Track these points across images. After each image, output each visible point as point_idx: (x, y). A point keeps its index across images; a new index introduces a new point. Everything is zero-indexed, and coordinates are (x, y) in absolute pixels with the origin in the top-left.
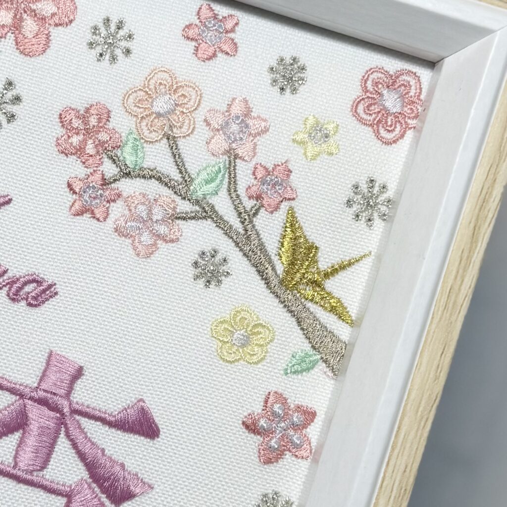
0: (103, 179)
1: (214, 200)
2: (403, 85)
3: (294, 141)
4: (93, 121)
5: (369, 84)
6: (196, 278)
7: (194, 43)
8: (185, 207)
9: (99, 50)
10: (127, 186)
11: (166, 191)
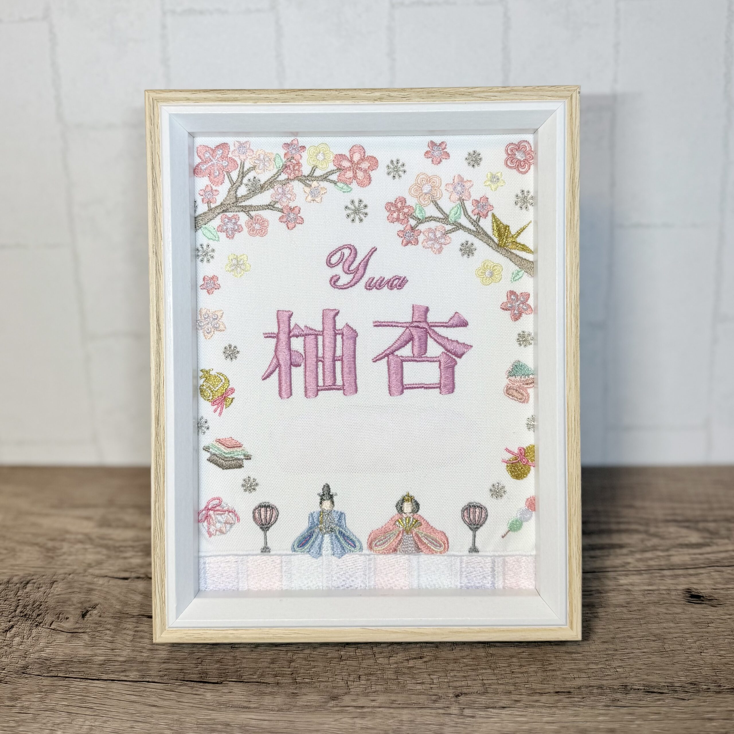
0: (412, 227)
1: (460, 221)
2: (523, 147)
3: (485, 185)
4: (399, 205)
5: (509, 151)
6: (463, 255)
7: (431, 159)
8: (449, 227)
9: (392, 174)
10: (422, 227)
11: (438, 224)
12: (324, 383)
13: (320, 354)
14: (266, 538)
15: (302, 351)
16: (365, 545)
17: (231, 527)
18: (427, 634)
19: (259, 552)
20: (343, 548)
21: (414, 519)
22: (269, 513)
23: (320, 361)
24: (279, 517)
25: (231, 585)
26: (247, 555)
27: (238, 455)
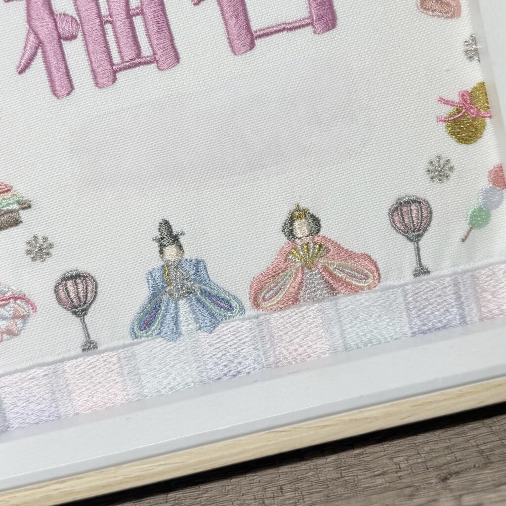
12: (122, 58)
13: (104, 11)
14: (85, 328)
15: (72, 12)
16: (247, 303)
17: (24, 323)
18: (376, 418)
19: (79, 350)
20: (212, 315)
21: (315, 244)
22: (80, 286)
23: (108, 22)
24: (99, 289)
25: (47, 414)
26: (62, 361)
27: (8, 205)
